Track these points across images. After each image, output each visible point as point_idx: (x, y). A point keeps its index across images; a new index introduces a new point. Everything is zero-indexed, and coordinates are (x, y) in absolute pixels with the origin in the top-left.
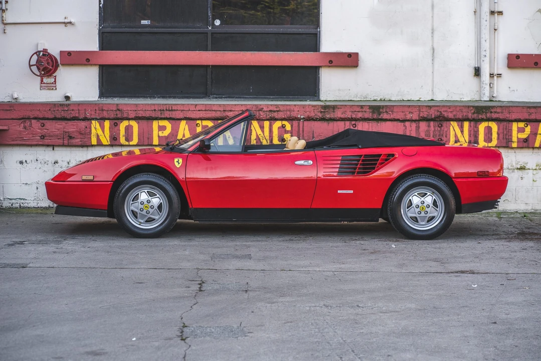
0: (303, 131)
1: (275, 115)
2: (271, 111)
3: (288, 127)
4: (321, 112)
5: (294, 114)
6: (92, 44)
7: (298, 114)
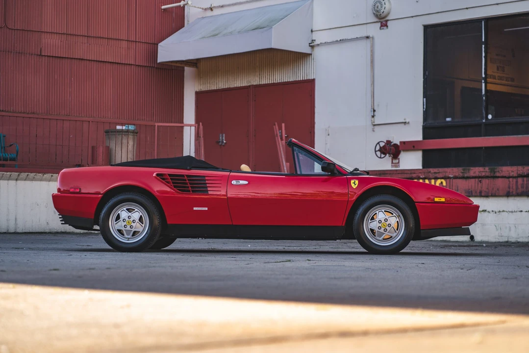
0: (452, 186)
1: (437, 175)
2: (435, 173)
3: (444, 184)
4: (462, 173)
5: (447, 175)
6: (420, 137)
7: (449, 174)
